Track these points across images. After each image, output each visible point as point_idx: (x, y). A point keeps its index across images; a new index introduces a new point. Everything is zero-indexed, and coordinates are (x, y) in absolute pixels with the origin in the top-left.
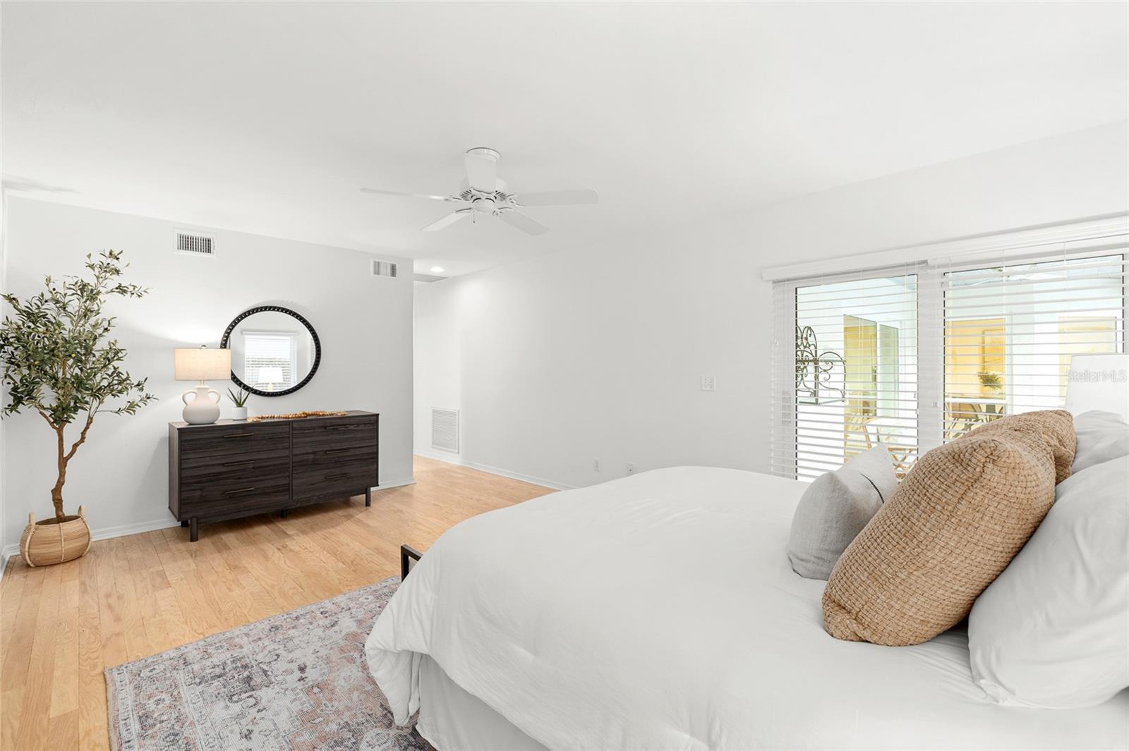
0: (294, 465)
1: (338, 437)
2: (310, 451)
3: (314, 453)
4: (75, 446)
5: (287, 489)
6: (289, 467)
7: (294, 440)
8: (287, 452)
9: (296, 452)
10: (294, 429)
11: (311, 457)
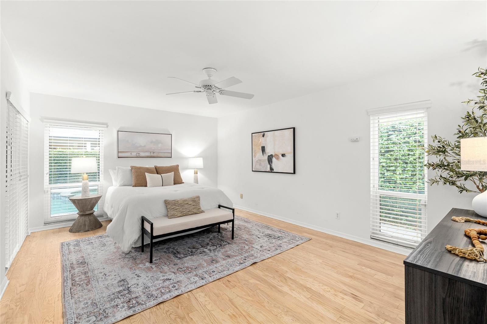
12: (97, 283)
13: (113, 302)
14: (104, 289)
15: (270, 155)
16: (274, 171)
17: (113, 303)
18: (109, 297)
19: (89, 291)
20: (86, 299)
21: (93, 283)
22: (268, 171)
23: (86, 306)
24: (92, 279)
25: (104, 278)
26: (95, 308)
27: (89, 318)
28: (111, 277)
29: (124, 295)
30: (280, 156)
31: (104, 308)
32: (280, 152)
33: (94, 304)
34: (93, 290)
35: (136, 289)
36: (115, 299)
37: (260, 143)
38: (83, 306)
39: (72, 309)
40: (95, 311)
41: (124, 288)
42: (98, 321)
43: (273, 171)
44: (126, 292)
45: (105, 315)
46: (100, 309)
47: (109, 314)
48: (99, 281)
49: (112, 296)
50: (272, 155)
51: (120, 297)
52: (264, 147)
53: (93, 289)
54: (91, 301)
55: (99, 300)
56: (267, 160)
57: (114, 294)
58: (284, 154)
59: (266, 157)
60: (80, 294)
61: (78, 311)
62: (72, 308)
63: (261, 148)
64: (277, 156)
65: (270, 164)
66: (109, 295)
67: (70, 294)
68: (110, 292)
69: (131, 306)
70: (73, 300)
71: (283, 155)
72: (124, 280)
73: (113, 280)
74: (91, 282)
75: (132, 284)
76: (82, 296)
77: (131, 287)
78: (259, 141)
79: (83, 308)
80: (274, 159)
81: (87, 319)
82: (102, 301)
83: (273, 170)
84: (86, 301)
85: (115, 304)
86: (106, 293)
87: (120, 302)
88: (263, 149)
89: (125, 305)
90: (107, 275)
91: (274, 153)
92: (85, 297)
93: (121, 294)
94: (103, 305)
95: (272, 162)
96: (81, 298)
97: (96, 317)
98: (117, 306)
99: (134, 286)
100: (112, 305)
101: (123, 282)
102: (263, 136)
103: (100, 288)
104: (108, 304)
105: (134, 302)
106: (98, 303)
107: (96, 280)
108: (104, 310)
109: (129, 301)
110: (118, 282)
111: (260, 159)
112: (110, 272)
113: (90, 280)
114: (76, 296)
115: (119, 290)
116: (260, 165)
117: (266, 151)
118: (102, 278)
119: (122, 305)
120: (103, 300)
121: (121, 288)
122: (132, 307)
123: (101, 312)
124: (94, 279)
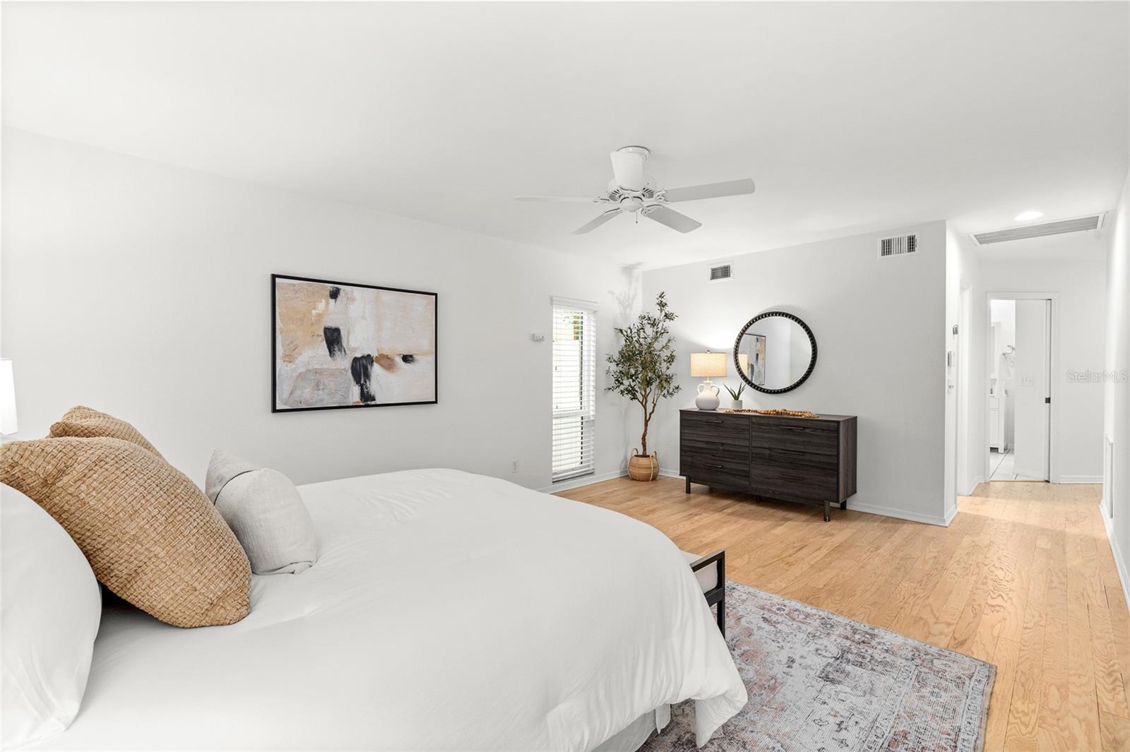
0: (754, 455)
1: (793, 438)
2: (767, 446)
3: (770, 449)
4: (651, 414)
5: (746, 475)
6: (749, 456)
7: (754, 433)
8: (747, 443)
9: (754, 444)
10: (753, 423)
11: (767, 452)
12: (879, 719)
13: (888, 660)
14: (878, 693)
15: (363, 357)
16: (378, 402)
17: (889, 658)
18: (885, 672)
19: (911, 716)
20: (929, 704)
21: (886, 729)
22: (351, 405)
23: (936, 690)
24: (881, 741)
25: (854, 719)
26: (923, 674)
27: (943, 667)
28: (839, 707)
29: (858, 655)
30: (399, 360)
31: (909, 663)
32: (396, 348)
33: (921, 681)
34: (902, 710)
35: (829, 648)
36: (879, 660)
37: (319, 315)
38: (942, 693)
39: (967, 705)
40: (927, 670)
41: (844, 665)
42: (933, 656)
43: (373, 403)
44: (849, 656)
45: (917, 653)
46: (917, 666)
47: (910, 649)
48: (871, 719)
49: (880, 668)
50: (369, 356)
51: (869, 658)
52: (337, 330)
53: (902, 712)
54: (923, 690)
55: (907, 681)
56: (350, 371)
57: (872, 669)
58: (411, 356)
59: (344, 363)
60: (934, 725)
61: (957, 692)
62: (966, 708)
63: (323, 334)
64: (387, 362)
65: (362, 382)
66: (882, 673)
67: (959, 744)
68: (873, 678)
69: (867, 636)
70: (958, 724)
71: (407, 359)
72: (822, 678)
73: (842, 696)
74: (891, 735)
75: (823, 659)
76: (934, 716)
77: (830, 655)
78: (315, 308)
79: (946, 690)
80: (376, 370)
81: (948, 669)
82: (904, 674)
83: (374, 399)
84: (933, 699)
85: (886, 655)
86: (883, 682)
87: (876, 651)
88: (333, 338)
89: (874, 643)
90: (838, 720)
91: (378, 350)
92: (930, 709)
93: (860, 660)
94: (906, 668)
95: (367, 376)
96: (939, 715)
97: (932, 662)
98: (887, 651)
99: (824, 654)
100: (893, 658)
101: (831, 676)
102: (334, 295)
103: (883, 702)
104: (898, 663)
105: (857, 637)
106: (914, 677)
107: (873, 731)
108: (913, 659)
109: (863, 642)
110: (840, 682)
111: (318, 367)
112: (820, 723)
113: (886, 745)
114: (947, 726)
115: (857, 668)
116: (317, 386)
117: (344, 344)
118: (857, 723)
119: (880, 647)
120: (900, 675)
121: (849, 668)
122: (869, 634)
123: (918, 661)
124: (875, 738)
